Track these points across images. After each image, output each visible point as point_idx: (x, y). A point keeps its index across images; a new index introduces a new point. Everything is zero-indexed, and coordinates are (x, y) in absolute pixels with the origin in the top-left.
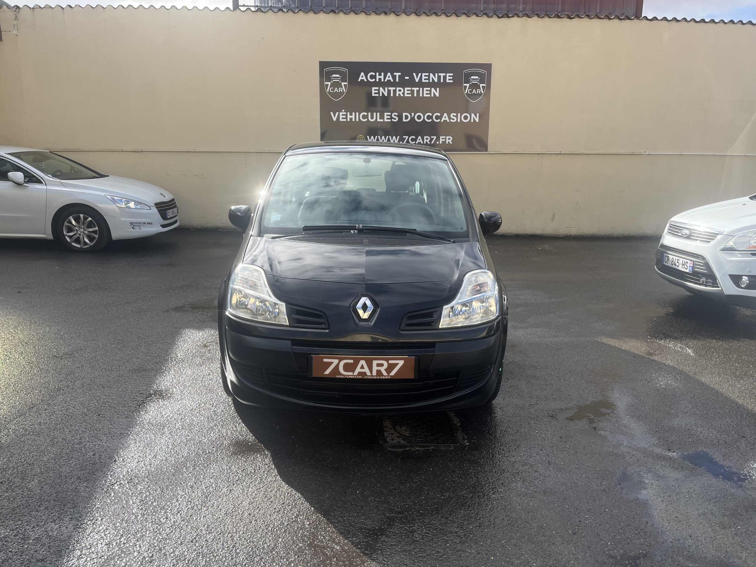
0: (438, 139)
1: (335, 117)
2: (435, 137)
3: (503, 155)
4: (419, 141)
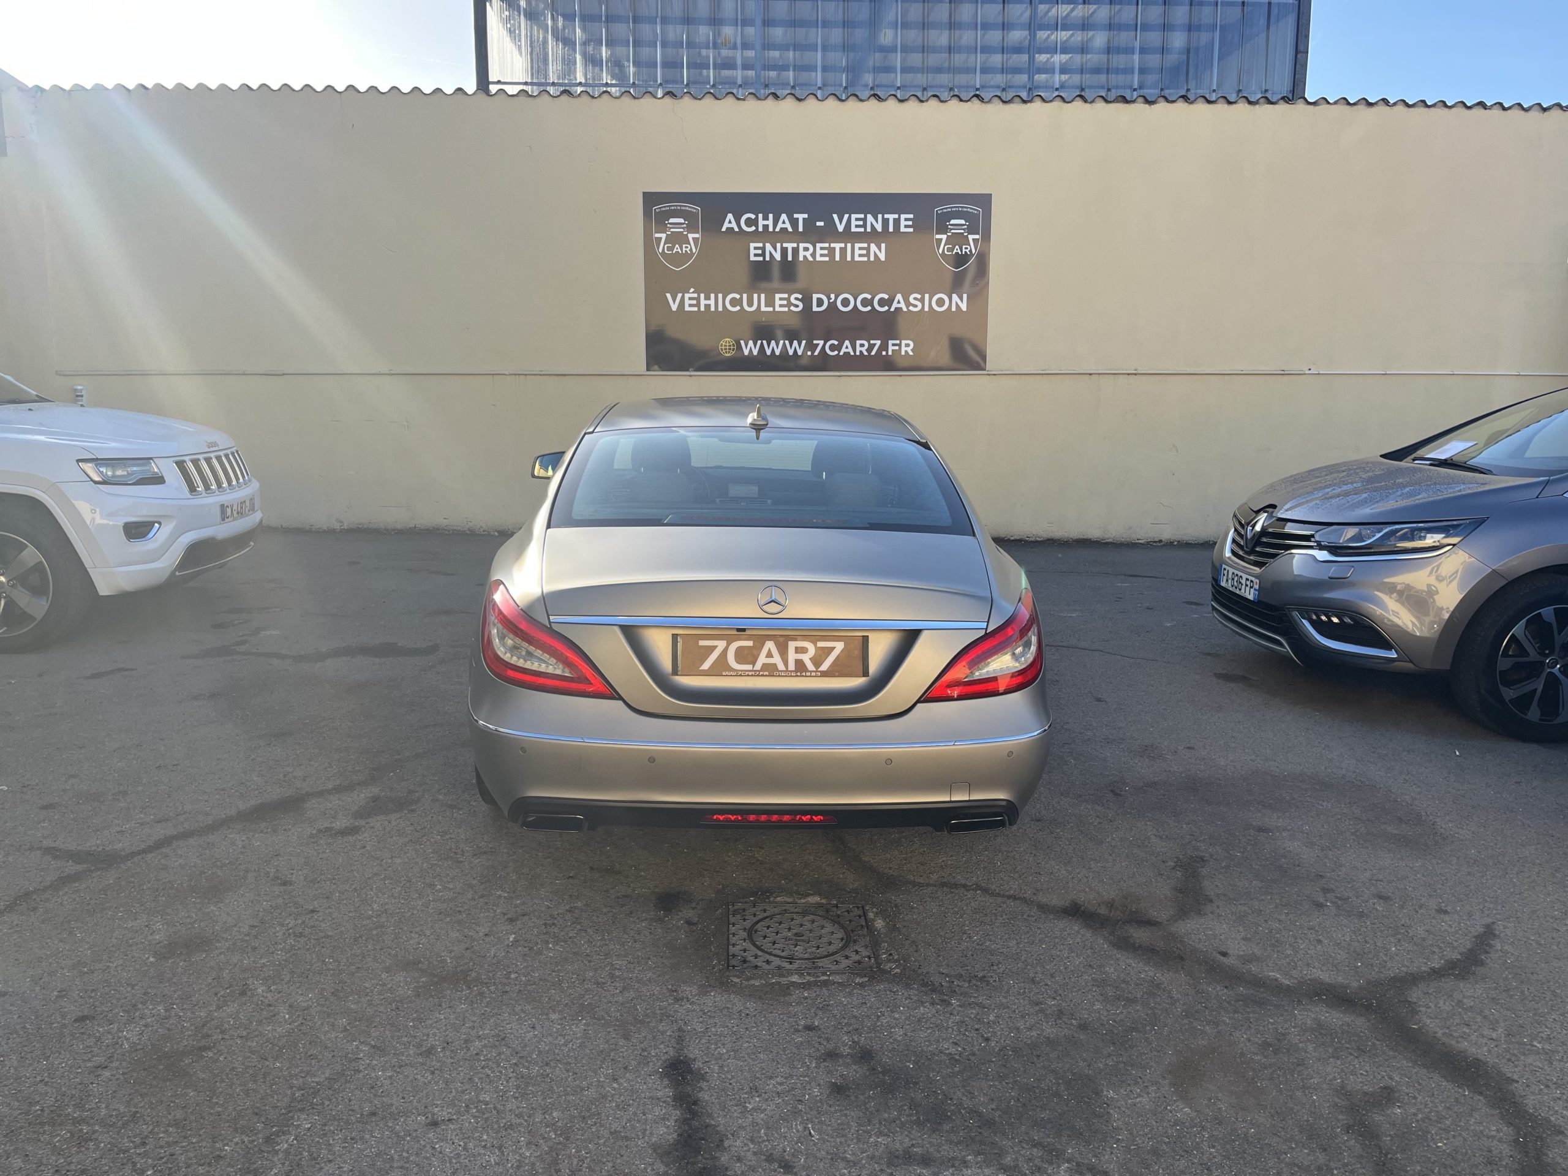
0: (883, 346)
1: (674, 302)
2: (878, 343)
3: (1018, 376)
4: (847, 350)
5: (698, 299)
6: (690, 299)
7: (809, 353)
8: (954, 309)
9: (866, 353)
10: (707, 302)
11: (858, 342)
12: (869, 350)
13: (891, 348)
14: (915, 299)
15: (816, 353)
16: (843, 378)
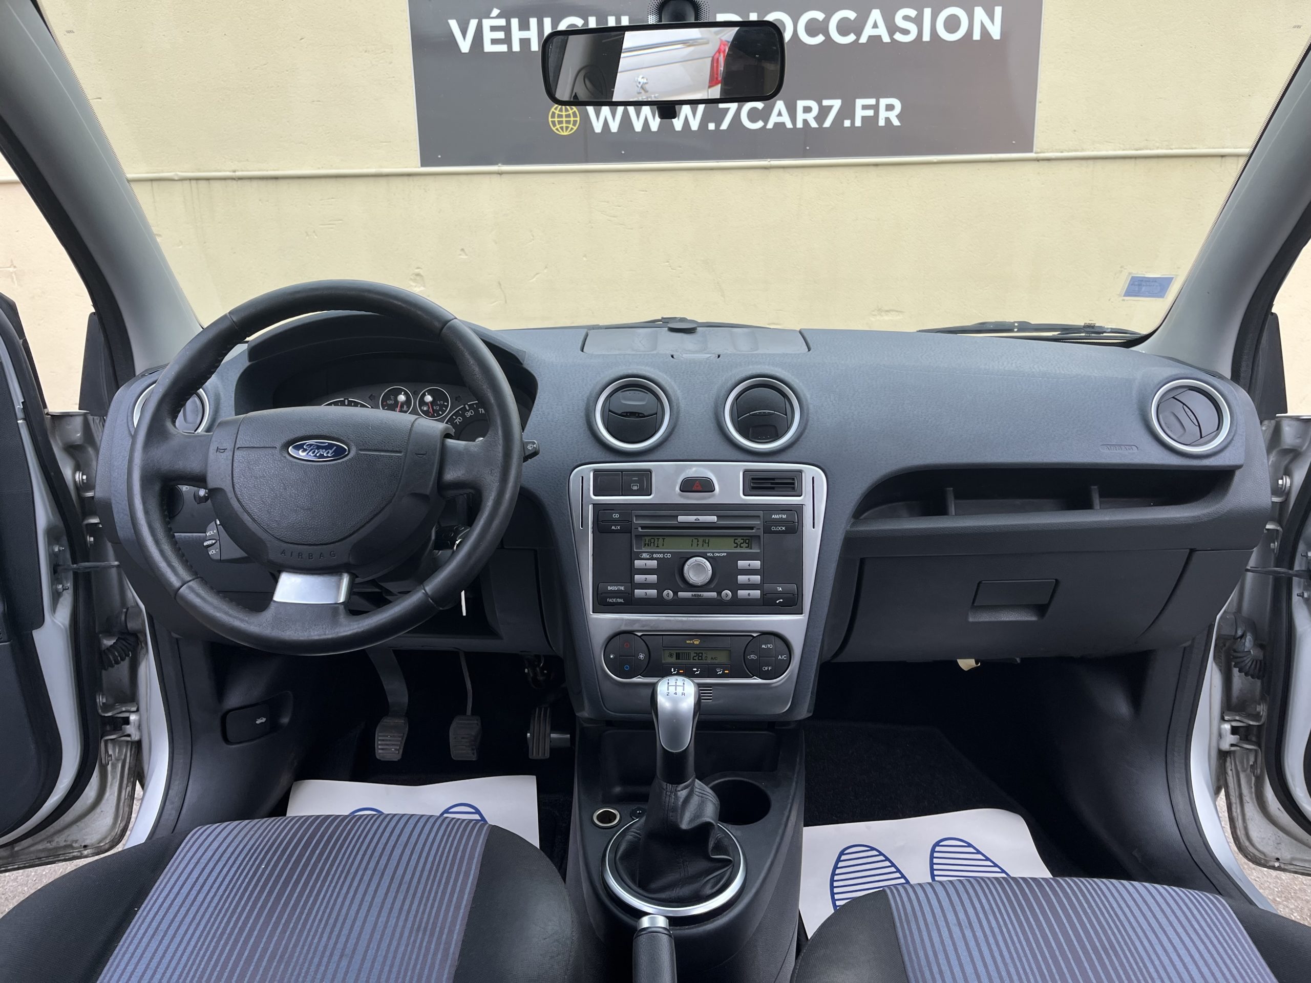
0: (847, 111)
1: (464, 34)
2: (836, 104)
3: (1090, 162)
4: (780, 120)
5: (507, 29)
6: (493, 29)
7: (712, 126)
8: (977, 36)
9: (814, 124)
10: (525, 34)
11: (801, 104)
12: (820, 118)
13: (860, 113)
14: (906, 18)
15: (724, 126)
16: (773, 173)
